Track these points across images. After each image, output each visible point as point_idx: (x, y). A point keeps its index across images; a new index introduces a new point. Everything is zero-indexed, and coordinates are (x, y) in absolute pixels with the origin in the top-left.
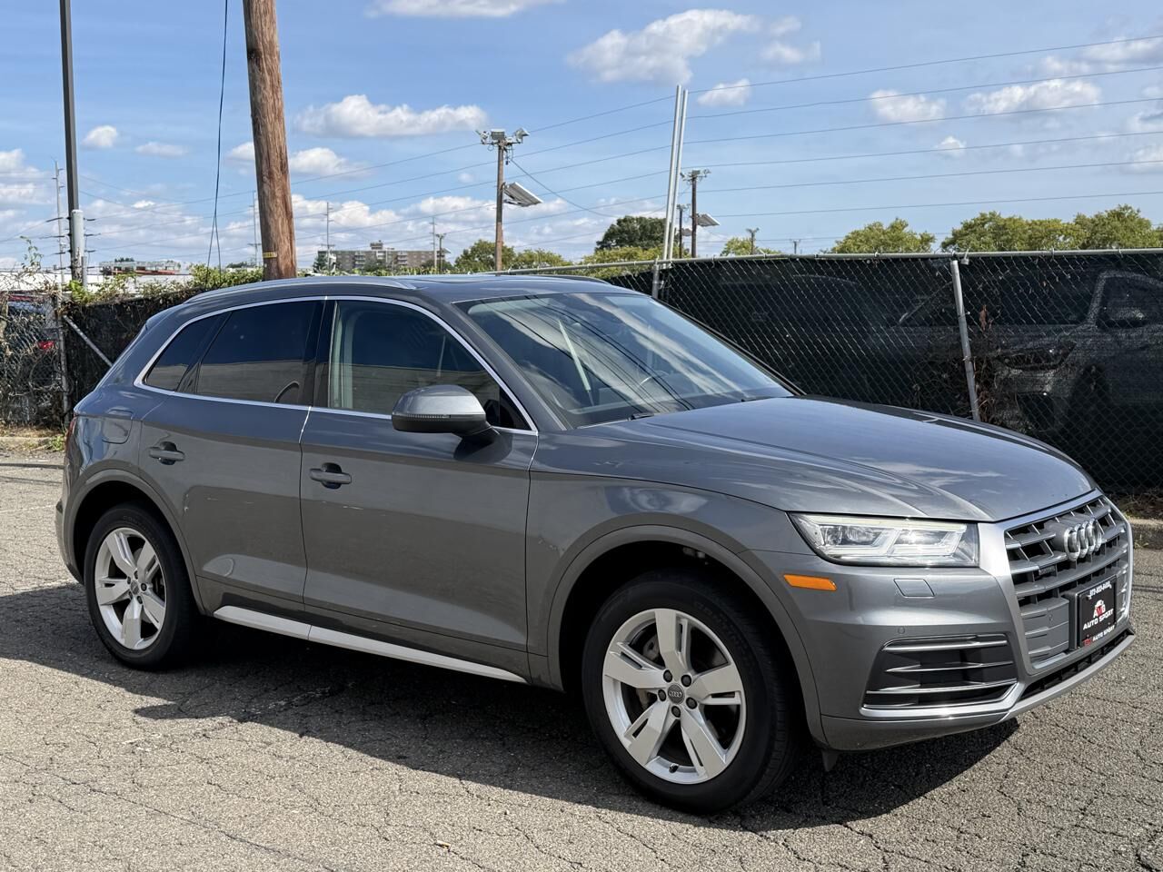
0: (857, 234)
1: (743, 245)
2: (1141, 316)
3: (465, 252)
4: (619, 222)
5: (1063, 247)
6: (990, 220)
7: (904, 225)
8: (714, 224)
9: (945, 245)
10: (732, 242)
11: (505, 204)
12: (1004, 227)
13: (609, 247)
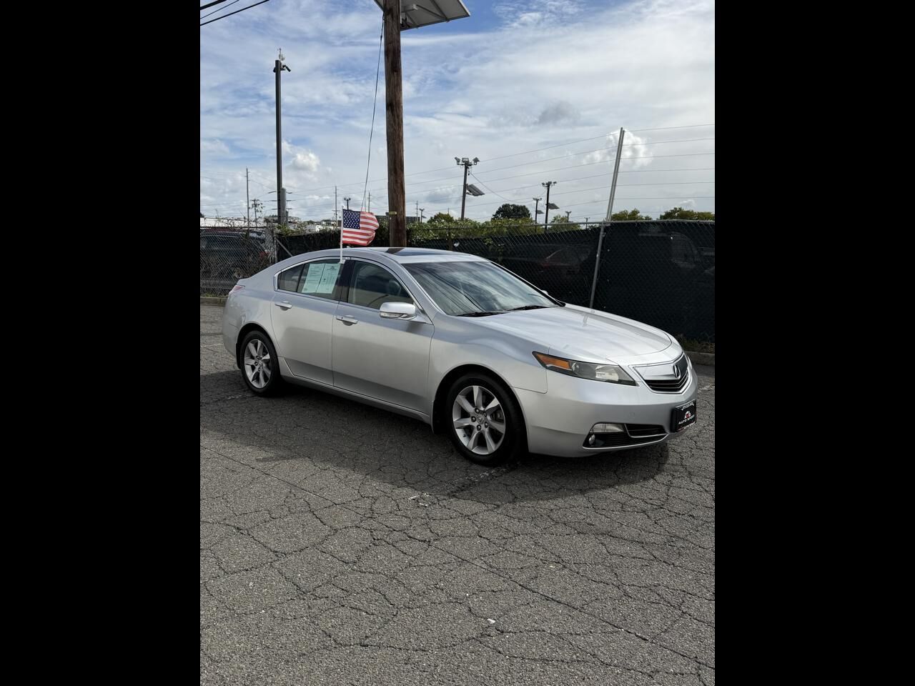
1: (563, 219)
3: (431, 218)
4: (503, 206)
6: (678, 211)
7: (637, 212)
8: (557, 208)
11: (467, 195)
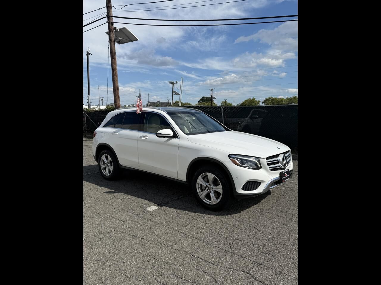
0: (246, 100)
2: (257, 116)
4: (202, 97)
5: (284, 104)
7: (255, 99)
9: (262, 103)
10: (223, 102)
12: (273, 99)
13: (200, 102)
